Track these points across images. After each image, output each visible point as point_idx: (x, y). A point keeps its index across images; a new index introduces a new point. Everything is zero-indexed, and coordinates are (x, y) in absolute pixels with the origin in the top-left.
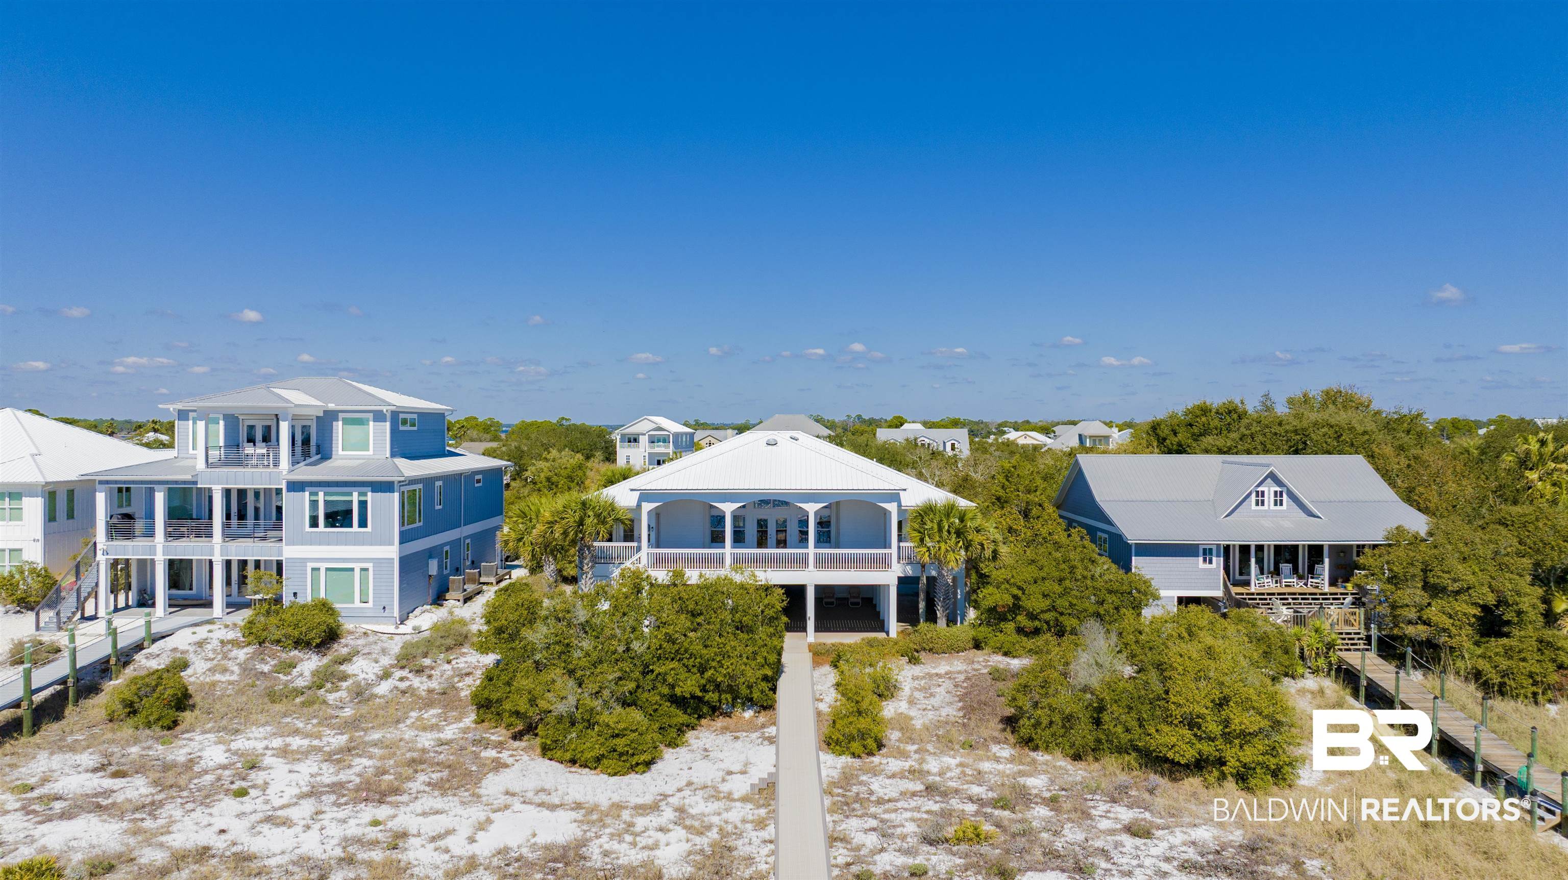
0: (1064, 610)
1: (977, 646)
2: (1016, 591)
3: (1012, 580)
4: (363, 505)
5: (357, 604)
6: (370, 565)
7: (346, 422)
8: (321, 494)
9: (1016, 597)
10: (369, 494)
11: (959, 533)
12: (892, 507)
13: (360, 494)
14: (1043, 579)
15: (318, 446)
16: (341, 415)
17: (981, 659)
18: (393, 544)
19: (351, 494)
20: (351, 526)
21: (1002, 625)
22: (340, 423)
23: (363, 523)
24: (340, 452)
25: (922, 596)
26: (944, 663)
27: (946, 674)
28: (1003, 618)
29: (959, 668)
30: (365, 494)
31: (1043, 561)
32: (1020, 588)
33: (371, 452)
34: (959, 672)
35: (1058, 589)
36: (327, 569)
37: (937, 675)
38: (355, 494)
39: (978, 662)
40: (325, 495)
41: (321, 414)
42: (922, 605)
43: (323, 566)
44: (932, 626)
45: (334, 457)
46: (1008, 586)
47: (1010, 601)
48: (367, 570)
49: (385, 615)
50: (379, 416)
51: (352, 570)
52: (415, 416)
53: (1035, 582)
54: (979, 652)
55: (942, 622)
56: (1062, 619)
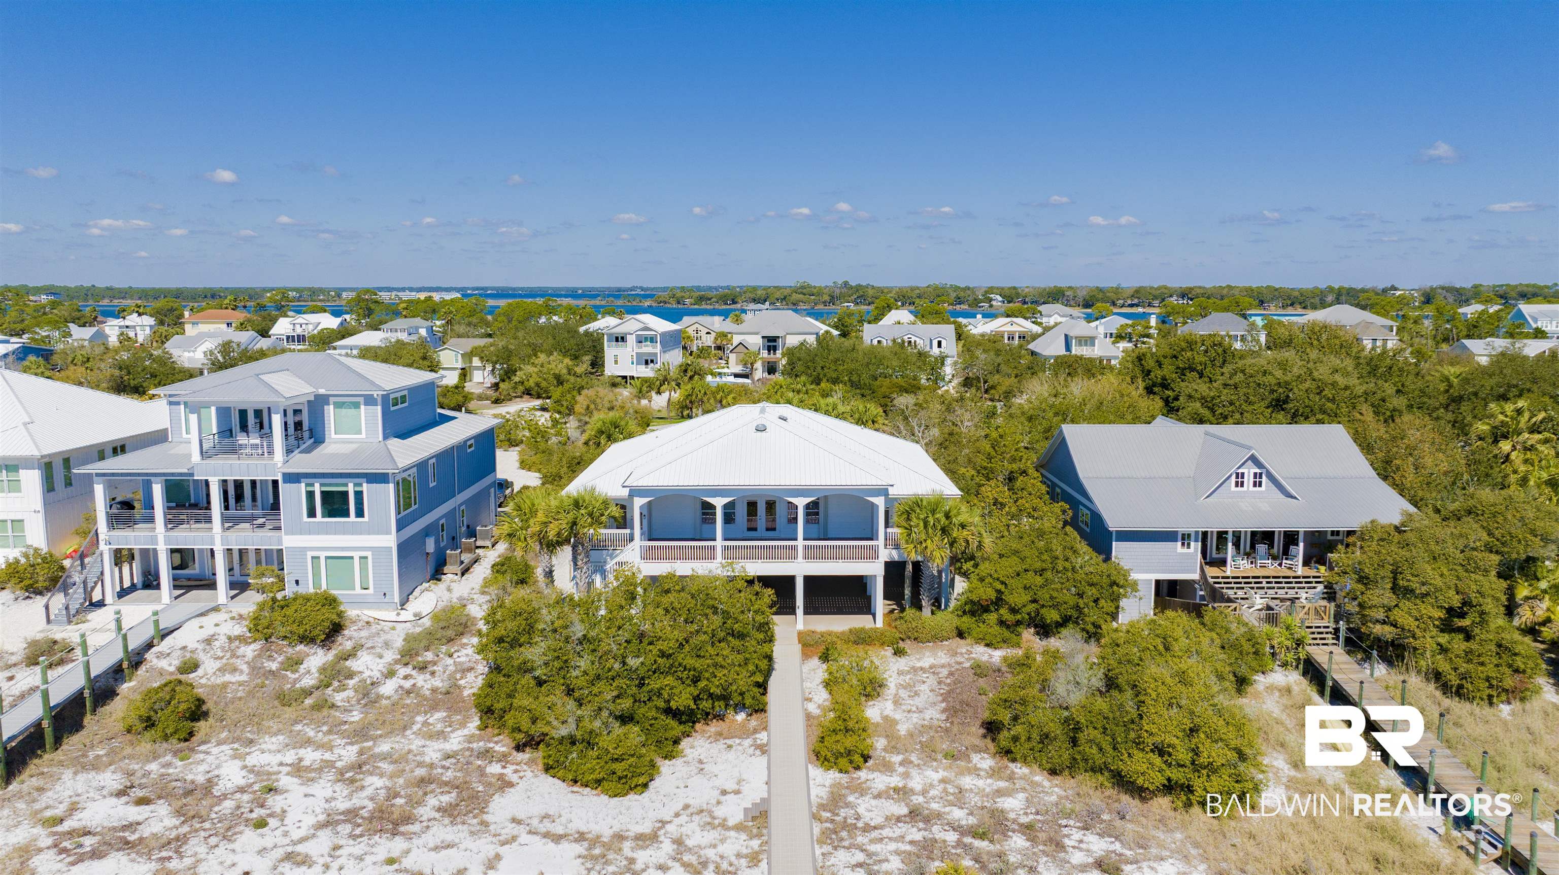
0: (1045, 603)
1: (961, 635)
2: (1000, 587)
3: (996, 576)
4: (359, 495)
5: (358, 590)
6: (368, 554)
7: (338, 405)
8: (317, 486)
9: (999, 592)
10: (365, 485)
11: (944, 531)
12: (879, 501)
13: (355, 485)
14: (1026, 570)
15: (311, 430)
16: (332, 399)
17: (964, 651)
18: (391, 534)
19: (346, 485)
20: (347, 514)
21: (985, 616)
22: (332, 407)
23: (360, 513)
24: (333, 436)
25: (908, 583)
26: (927, 654)
27: (931, 667)
28: (986, 610)
29: (943, 661)
30: (361, 485)
32: (1003, 583)
33: (363, 436)
34: (943, 666)
35: (1039, 580)
36: (327, 558)
37: (922, 669)
38: (351, 486)
39: (961, 654)
40: (321, 485)
41: (312, 398)
42: (907, 592)
43: (323, 555)
44: (918, 613)
45: (327, 440)
46: (991, 581)
47: (993, 595)
48: (366, 558)
49: (385, 601)
50: (370, 401)
51: (352, 558)
52: (406, 393)
53: (1018, 575)
54: (962, 642)
55: (927, 611)
56: (1043, 611)
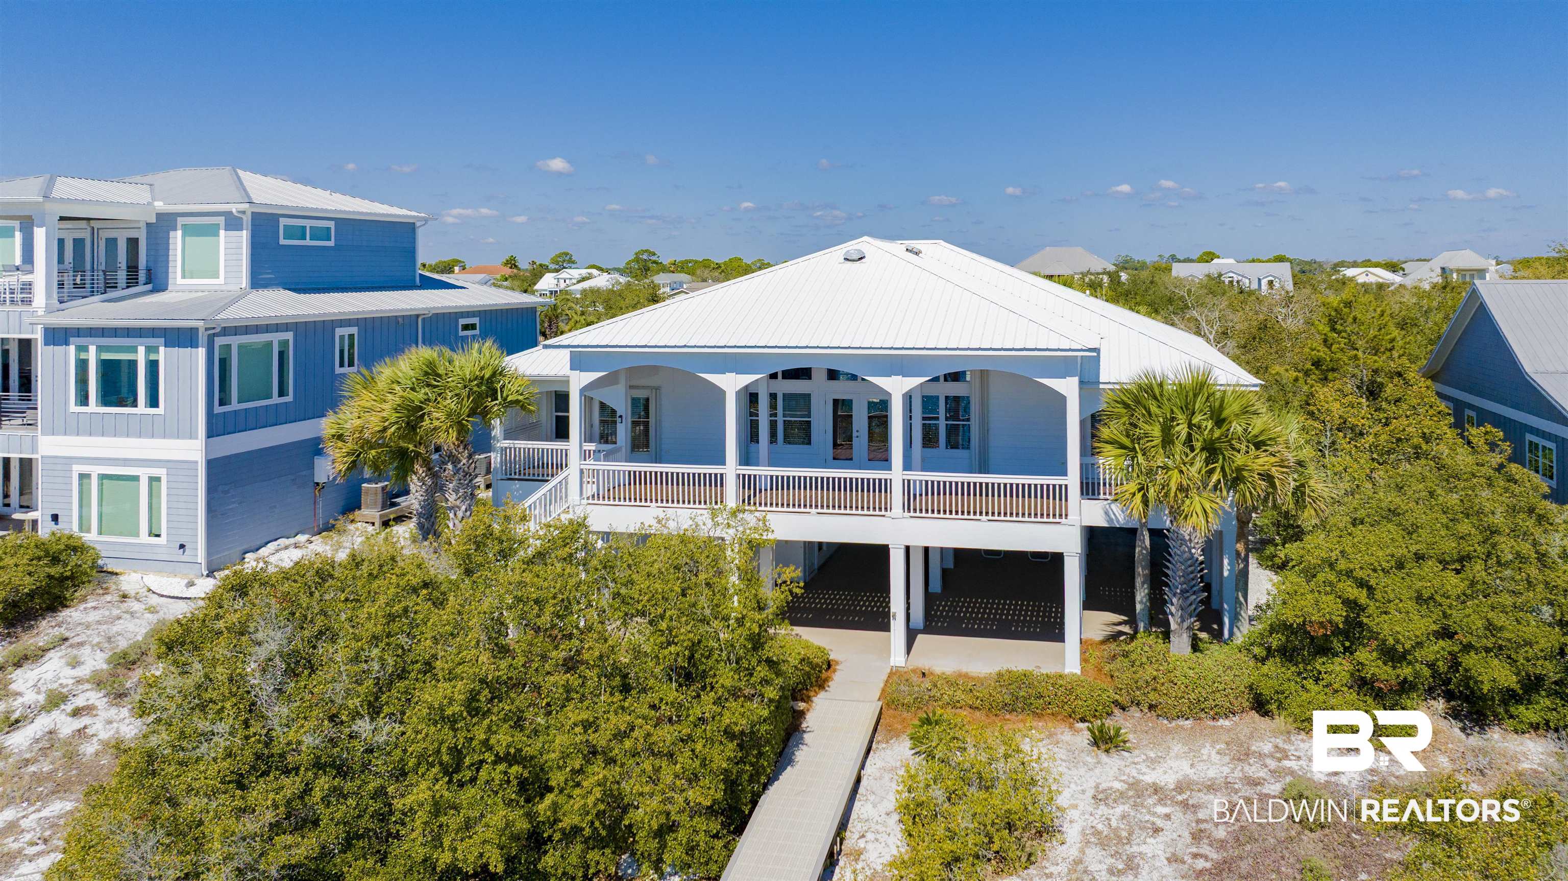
0: (1474, 641)
1: (1260, 705)
2: (1353, 592)
4: (153, 367)
5: (144, 537)
6: (161, 472)
7: (189, 231)
8: (93, 349)
9: (1351, 604)
10: (162, 349)
12: (1068, 387)
13: (150, 349)
14: (1419, 557)
15: (149, 271)
16: (181, 221)
17: (1267, 748)
18: (197, 438)
19: (134, 350)
20: (135, 404)
21: (1319, 663)
22: (179, 233)
23: (153, 402)
24: (180, 281)
25: (1141, 572)
26: (1177, 748)
27: (1180, 788)
28: (1323, 649)
29: (1211, 773)
30: (155, 350)
31: (1419, 514)
32: (1362, 584)
33: (221, 280)
34: (1211, 787)
35: (1454, 583)
36: (103, 477)
37: (1157, 789)
38: (141, 350)
39: (1261, 755)
40: (100, 349)
41: (153, 220)
42: (1141, 595)
43: (96, 471)
44: (1160, 646)
46: (1332, 577)
47: (1338, 614)
48: (158, 479)
49: (184, 558)
50: (233, 223)
51: (136, 478)
52: (332, 224)
53: (1400, 566)
54: (1263, 723)
55: (1180, 644)
56: (1470, 660)
